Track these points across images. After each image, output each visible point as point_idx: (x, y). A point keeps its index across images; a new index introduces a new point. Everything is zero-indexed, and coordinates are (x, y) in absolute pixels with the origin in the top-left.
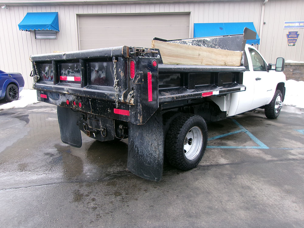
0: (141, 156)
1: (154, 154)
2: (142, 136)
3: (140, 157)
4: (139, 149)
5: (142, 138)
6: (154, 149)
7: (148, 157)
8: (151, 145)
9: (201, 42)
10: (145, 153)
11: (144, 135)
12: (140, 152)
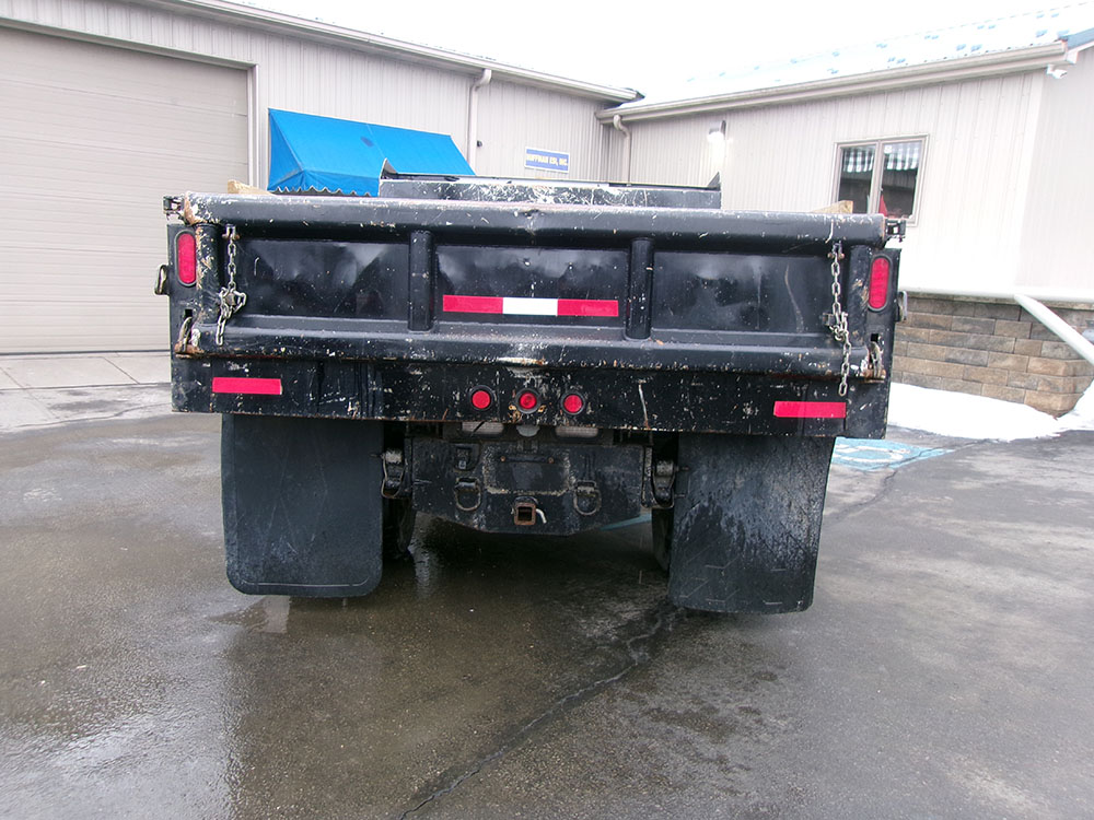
0: (755, 546)
1: (795, 533)
2: (762, 484)
3: (748, 551)
4: (748, 528)
5: (760, 490)
6: (796, 518)
7: (779, 544)
8: (789, 506)
9: (589, 197)
10: (770, 534)
11: (768, 480)
12: (752, 536)
